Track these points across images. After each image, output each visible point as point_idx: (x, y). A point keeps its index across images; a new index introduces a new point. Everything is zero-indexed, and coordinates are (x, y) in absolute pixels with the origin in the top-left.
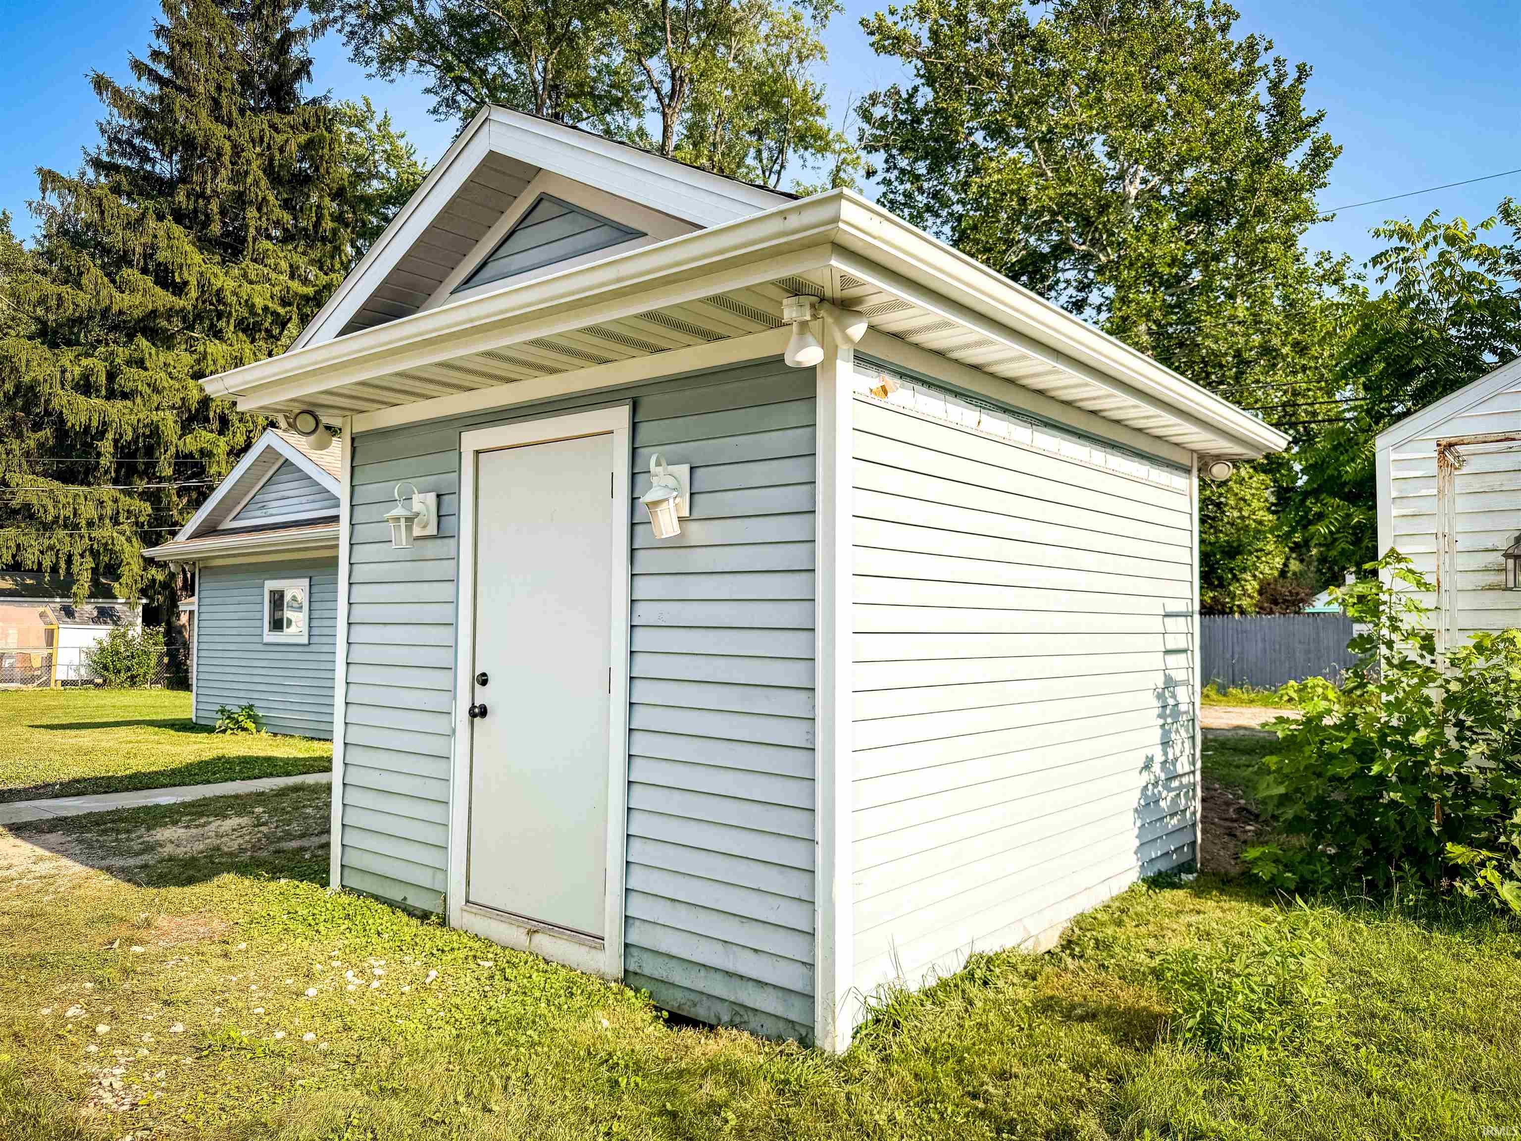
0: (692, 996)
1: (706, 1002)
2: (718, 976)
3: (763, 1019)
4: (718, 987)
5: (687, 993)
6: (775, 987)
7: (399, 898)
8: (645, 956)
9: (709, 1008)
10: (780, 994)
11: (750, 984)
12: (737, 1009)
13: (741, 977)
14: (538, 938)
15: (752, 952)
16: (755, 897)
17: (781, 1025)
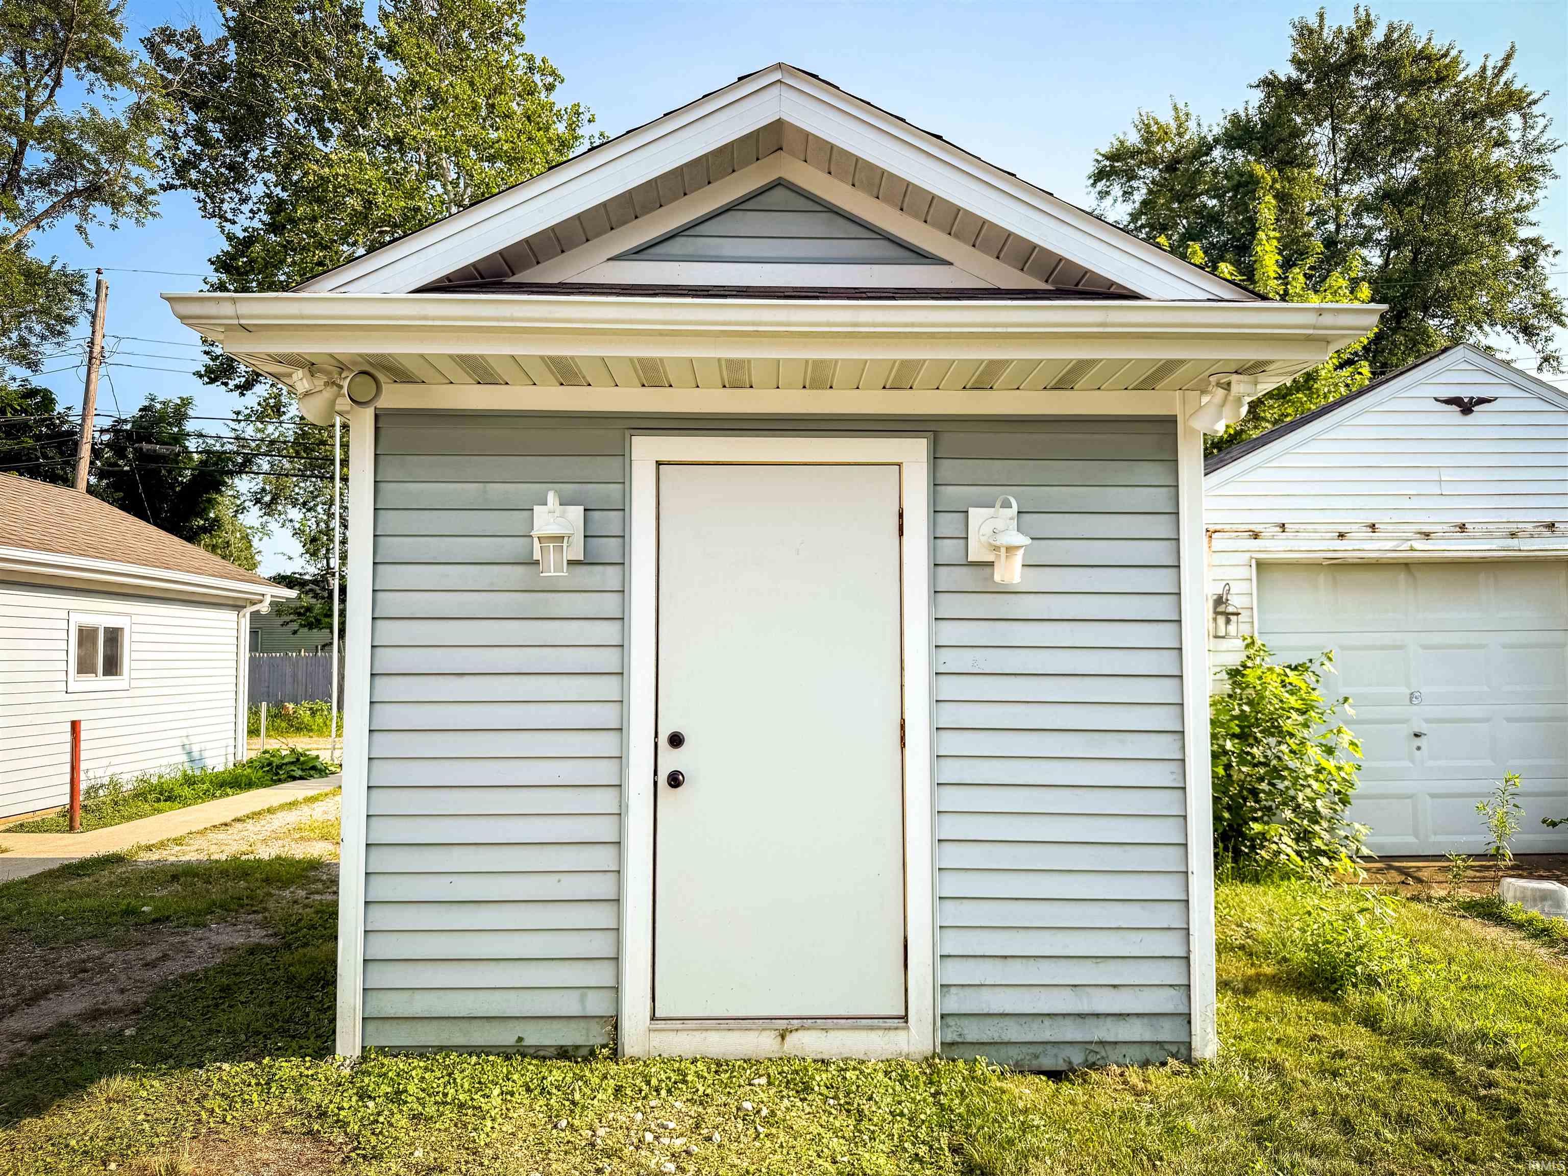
0: (1032, 1049)
1: (1051, 1051)
2: (1068, 1021)
3: (1124, 1050)
4: (1071, 1032)
5: (1024, 1049)
6: (1138, 1015)
7: (510, 1040)
8: (965, 1022)
9: (1056, 1056)
10: (1146, 1020)
11: (1109, 1019)
12: (1093, 1047)
13: (1098, 1015)
14: (791, 1039)
15: (1111, 989)
16: (1113, 936)
17: (1147, 1049)
